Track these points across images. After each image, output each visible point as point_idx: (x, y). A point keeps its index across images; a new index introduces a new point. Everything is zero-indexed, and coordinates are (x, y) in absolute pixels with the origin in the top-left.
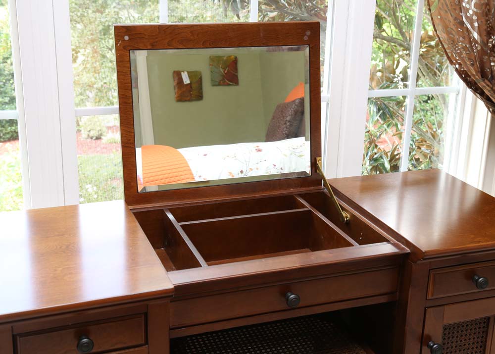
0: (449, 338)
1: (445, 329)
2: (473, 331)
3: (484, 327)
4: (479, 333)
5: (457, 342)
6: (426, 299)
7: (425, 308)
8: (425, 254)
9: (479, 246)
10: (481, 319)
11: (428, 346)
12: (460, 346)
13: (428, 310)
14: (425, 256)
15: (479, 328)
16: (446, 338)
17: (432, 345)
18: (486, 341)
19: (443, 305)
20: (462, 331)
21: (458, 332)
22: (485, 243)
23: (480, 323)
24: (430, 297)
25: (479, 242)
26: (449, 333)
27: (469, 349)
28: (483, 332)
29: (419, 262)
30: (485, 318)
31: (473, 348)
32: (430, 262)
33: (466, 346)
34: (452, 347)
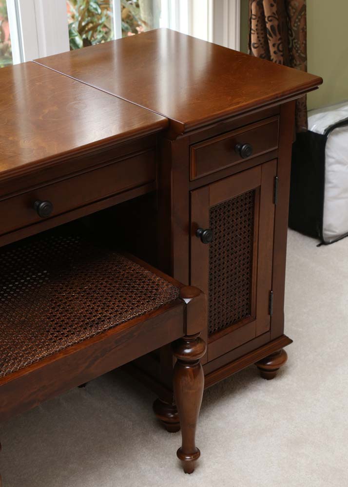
0: (216, 222)
1: (212, 212)
2: (240, 209)
3: (250, 202)
4: (246, 210)
5: (224, 224)
6: (190, 181)
7: (189, 192)
8: (186, 127)
9: (240, 107)
10: (246, 194)
11: (197, 235)
12: (229, 228)
13: (193, 193)
14: (186, 128)
15: (246, 204)
16: (214, 222)
17: (200, 232)
18: (253, 218)
19: (208, 185)
20: (229, 211)
21: (224, 213)
22: (245, 103)
23: (246, 198)
24: (193, 178)
25: (238, 103)
26: (216, 216)
27: (237, 230)
28: (249, 208)
29: (179, 138)
30: (250, 192)
31: (241, 229)
32: (189, 136)
33: (234, 228)
34: (220, 231)
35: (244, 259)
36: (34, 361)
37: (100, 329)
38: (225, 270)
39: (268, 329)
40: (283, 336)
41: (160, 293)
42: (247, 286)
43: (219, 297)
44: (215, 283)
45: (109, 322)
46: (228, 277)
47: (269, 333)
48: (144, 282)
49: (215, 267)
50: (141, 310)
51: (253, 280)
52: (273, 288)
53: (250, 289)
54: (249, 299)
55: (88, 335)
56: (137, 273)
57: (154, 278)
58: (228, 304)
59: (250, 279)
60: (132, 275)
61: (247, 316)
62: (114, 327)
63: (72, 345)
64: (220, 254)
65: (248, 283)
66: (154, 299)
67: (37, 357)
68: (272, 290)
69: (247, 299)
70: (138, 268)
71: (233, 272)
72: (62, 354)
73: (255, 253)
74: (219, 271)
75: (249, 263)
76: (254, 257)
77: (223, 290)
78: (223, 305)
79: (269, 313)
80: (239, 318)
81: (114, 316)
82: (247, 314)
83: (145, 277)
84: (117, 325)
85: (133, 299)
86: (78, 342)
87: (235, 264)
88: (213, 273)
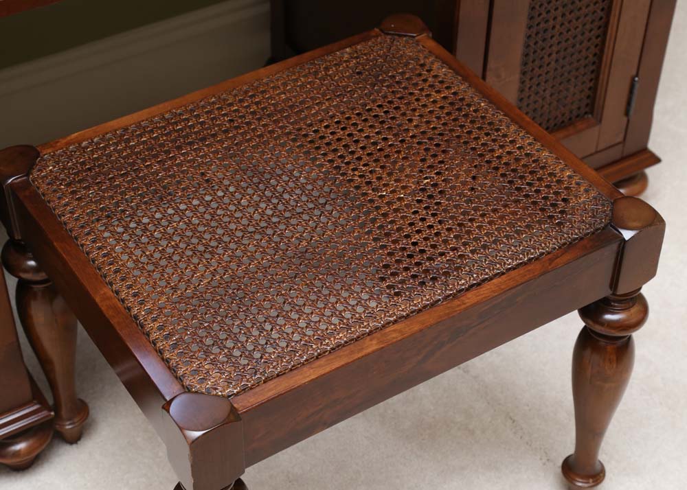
35: (593, 22)
36: (319, 354)
37: (451, 290)
38: (554, 39)
39: (620, 139)
40: (645, 150)
41: (573, 208)
42: (592, 68)
43: (538, 84)
44: (533, 61)
45: (470, 273)
46: (557, 52)
47: (621, 145)
48: (540, 179)
49: (537, 34)
50: (534, 249)
51: (604, 59)
52: (640, 72)
53: (597, 73)
54: (594, 89)
55: (427, 300)
56: (527, 155)
57: (562, 170)
58: (554, 97)
59: (599, 56)
60: (517, 160)
61: (586, 116)
62: (479, 284)
63: (395, 322)
64: (548, 12)
65: (594, 63)
66: (559, 224)
67: (327, 345)
68: (637, 76)
69: (590, 89)
70: (530, 144)
71: (569, 42)
72: (374, 342)
73: (615, 11)
74: (544, 40)
75: (602, 29)
76: (612, 18)
77: (546, 73)
78: (545, 97)
79: (627, 113)
80: (570, 119)
81: (481, 259)
82: (586, 113)
83: (542, 168)
84: (484, 280)
85: (518, 219)
86: (408, 315)
87: (575, 29)
88: (532, 44)
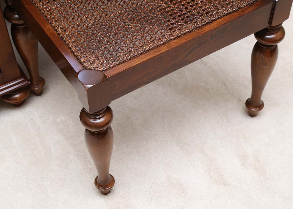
36: (141, 53)
37: (199, 25)
45: (207, 17)
50: (236, 6)
55: (188, 29)
62: (211, 22)
63: (174, 39)
67: (145, 49)
72: (165, 48)
81: (212, 11)
84: (213, 20)
86: (180, 36)
